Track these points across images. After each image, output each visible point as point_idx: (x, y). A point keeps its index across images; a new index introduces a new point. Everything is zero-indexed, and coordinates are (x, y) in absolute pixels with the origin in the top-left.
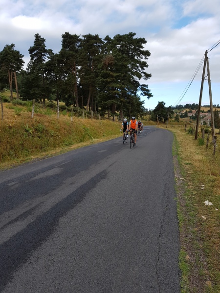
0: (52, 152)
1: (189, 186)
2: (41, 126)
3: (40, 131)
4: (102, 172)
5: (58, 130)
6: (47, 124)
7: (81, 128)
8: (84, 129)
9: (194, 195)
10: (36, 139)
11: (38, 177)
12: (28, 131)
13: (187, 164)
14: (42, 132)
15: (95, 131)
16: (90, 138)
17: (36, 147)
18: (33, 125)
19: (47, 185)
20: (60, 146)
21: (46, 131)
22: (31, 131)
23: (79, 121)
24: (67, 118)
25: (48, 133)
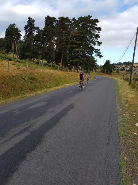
0: (39, 92)
1: (125, 114)
2: (32, 76)
3: (32, 79)
5: (43, 78)
6: (36, 74)
7: (57, 77)
8: (59, 78)
9: (129, 120)
10: (30, 84)
11: (31, 107)
12: (24, 79)
13: (124, 100)
14: (33, 80)
15: (66, 79)
16: (63, 83)
17: (29, 89)
18: (27, 75)
19: (37, 113)
20: (44, 88)
21: (36, 79)
22: (26, 79)
23: (56, 72)
24: (48, 71)
25: (37, 80)
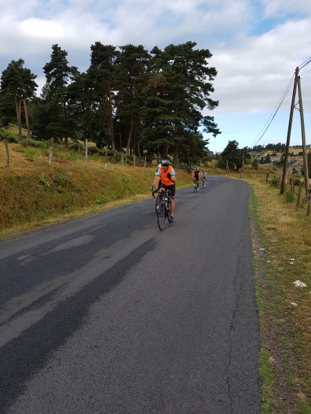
0: (78, 213)
1: (272, 260)
2: (62, 176)
3: (61, 184)
4: (149, 241)
5: (87, 182)
6: (71, 174)
7: (119, 179)
8: (123, 180)
9: (280, 272)
10: (56, 194)
11: (58, 248)
12: (43, 183)
13: (269, 229)
14: (64, 185)
15: (138, 184)
16: (132, 193)
17: (56, 207)
18: (51, 175)
19: (72, 260)
20: (89, 205)
21: (70, 183)
22: (48, 184)
23: (116, 169)
24: (98, 165)
25: (72, 187)
